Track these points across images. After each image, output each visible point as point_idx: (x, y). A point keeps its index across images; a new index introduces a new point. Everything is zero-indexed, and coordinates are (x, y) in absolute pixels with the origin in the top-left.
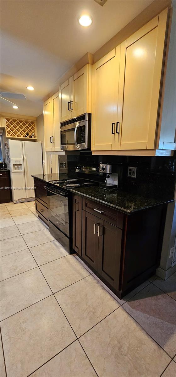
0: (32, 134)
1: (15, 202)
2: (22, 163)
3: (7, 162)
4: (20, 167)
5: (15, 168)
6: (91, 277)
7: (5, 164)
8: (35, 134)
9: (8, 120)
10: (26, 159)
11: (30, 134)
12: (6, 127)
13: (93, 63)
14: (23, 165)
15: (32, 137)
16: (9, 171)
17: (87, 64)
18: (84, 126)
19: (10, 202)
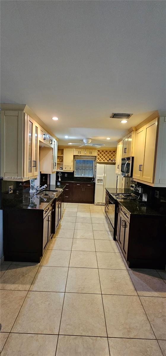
0: (113, 159)
1: (95, 204)
2: (103, 179)
3: (95, 177)
4: (101, 181)
5: (99, 182)
6: (119, 253)
7: (94, 178)
8: (115, 159)
9: (99, 151)
10: (106, 176)
11: (112, 159)
12: (97, 155)
13: (136, 130)
14: (103, 180)
15: (113, 161)
16: (95, 184)
17: (133, 132)
18: (130, 164)
19: (92, 204)
